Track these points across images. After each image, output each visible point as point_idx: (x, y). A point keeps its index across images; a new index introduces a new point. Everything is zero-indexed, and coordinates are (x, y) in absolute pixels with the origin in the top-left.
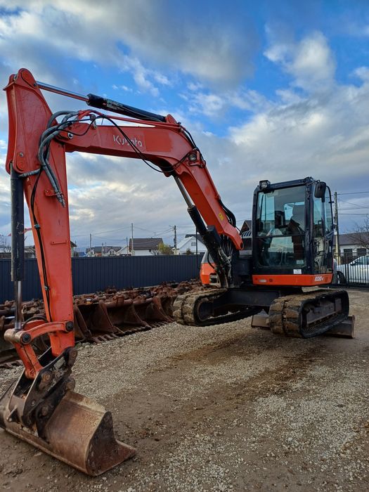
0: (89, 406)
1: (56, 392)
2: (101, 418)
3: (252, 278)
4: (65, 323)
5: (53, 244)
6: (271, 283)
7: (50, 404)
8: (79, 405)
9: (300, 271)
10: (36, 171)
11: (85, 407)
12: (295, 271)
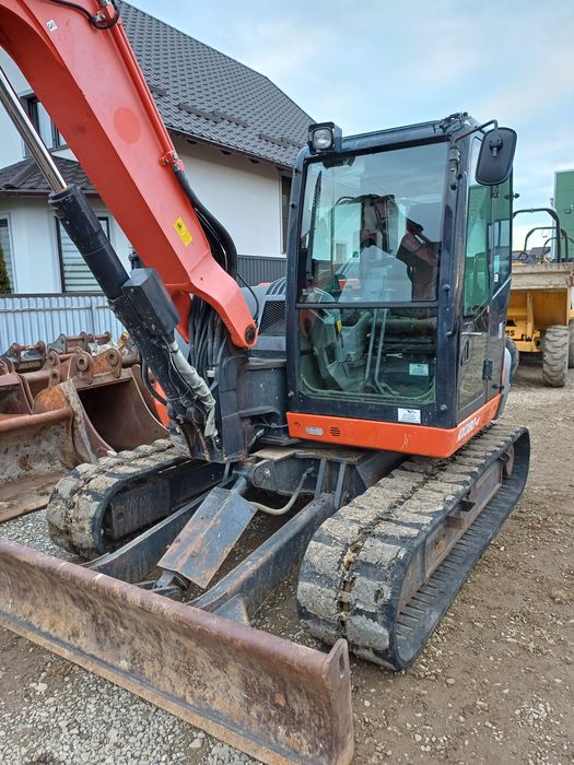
3: (285, 421)
6: (336, 440)
9: (416, 416)
12: (402, 414)
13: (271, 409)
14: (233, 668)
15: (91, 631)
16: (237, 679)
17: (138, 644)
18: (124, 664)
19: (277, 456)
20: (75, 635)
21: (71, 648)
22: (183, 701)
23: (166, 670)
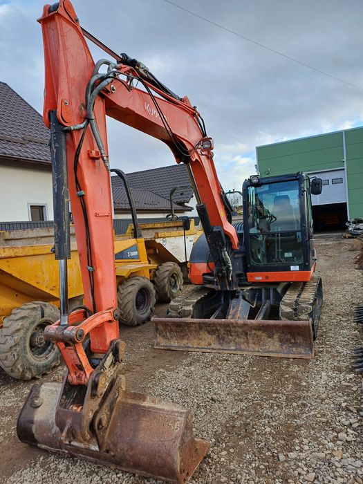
0: (158, 406)
1: (111, 396)
2: (182, 419)
3: (246, 276)
4: (112, 310)
5: (97, 215)
6: (267, 280)
7: (106, 411)
8: (144, 407)
9: (297, 268)
10: (82, 125)
11: (154, 408)
12: (292, 268)
13: (241, 272)
14: (276, 337)
15: (216, 342)
16: (277, 340)
17: (237, 340)
18: (233, 348)
19: (249, 288)
20: (210, 344)
21: (209, 349)
22: (259, 351)
23: (250, 345)
